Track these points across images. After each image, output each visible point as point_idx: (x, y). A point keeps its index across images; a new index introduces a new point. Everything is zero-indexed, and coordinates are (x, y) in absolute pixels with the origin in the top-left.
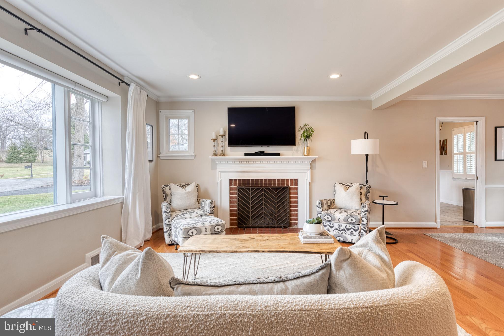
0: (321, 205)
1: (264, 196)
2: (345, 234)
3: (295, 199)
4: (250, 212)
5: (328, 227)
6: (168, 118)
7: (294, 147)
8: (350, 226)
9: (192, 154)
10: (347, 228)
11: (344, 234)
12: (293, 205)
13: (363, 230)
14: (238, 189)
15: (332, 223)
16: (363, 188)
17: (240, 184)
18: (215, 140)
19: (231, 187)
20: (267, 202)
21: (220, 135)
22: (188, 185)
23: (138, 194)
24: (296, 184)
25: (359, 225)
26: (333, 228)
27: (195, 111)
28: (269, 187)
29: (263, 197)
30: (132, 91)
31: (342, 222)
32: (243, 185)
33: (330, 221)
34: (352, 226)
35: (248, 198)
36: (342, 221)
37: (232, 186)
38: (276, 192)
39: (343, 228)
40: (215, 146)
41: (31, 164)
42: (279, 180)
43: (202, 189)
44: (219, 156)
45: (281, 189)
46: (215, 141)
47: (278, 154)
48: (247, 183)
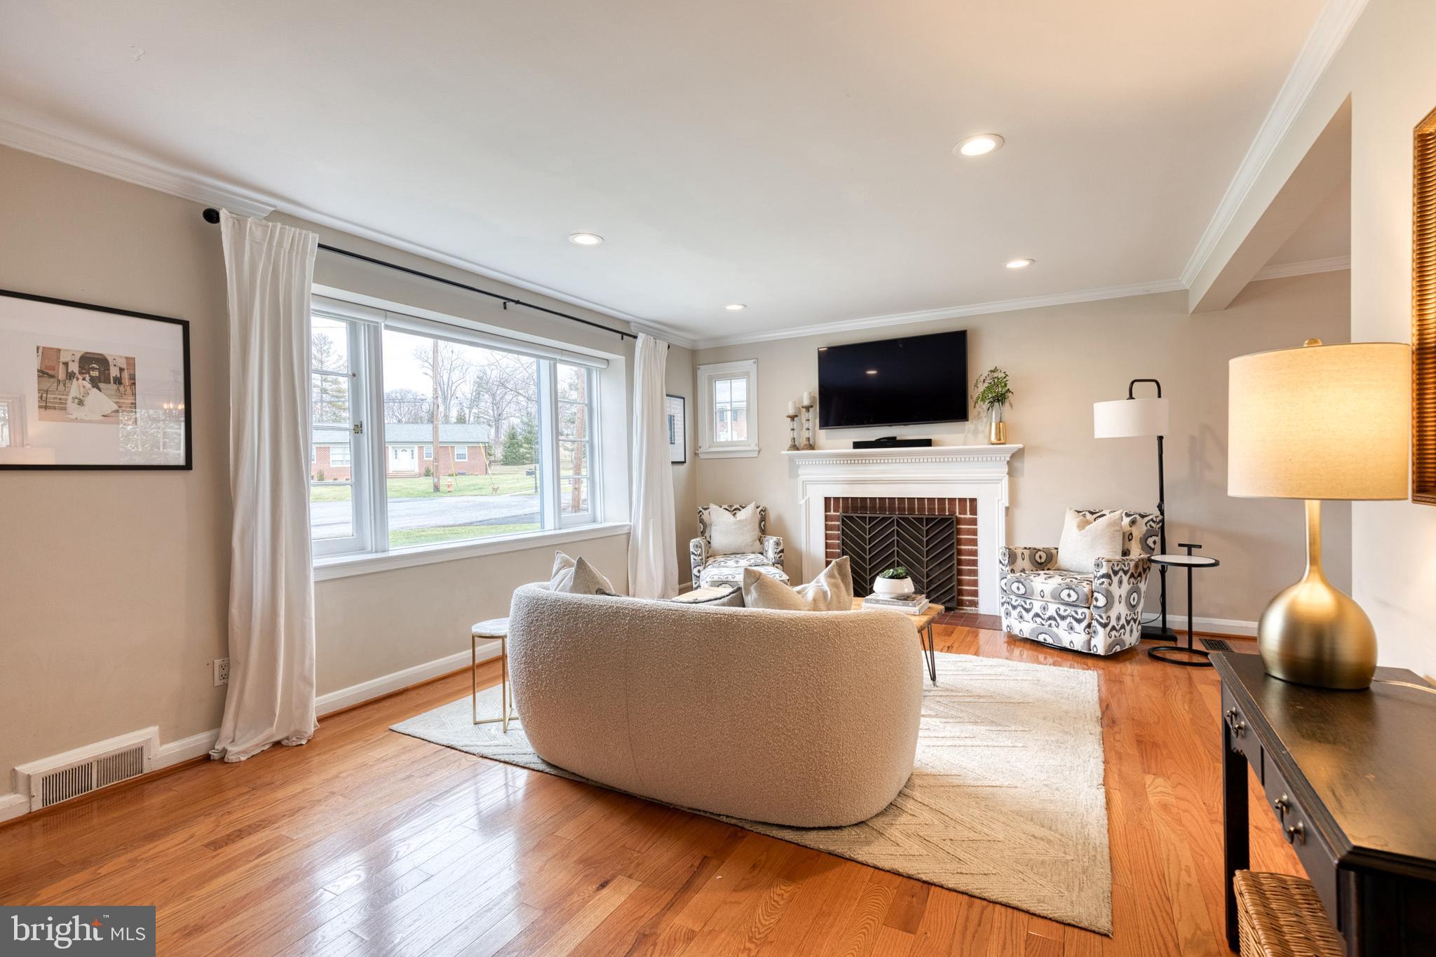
0: (1007, 558)
1: (897, 536)
2: (1057, 627)
3: (971, 545)
4: (866, 569)
5: (1020, 609)
6: (712, 380)
7: (968, 425)
8: (1065, 610)
9: (754, 447)
10: (1059, 615)
11: (1054, 629)
12: (965, 559)
13: (1097, 620)
14: (843, 519)
15: (1028, 601)
16: (1138, 523)
17: (845, 510)
18: (793, 418)
19: (828, 513)
20: (904, 549)
21: (803, 407)
22: (743, 508)
23: (651, 520)
24: (974, 511)
25: (1089, 608)
26: (1032, 614)
27: (757, 362)
28: (910, 517)
29: (895, 538)
30: (640, 346)
31: (1049, 600)
32: (852, 510)
33: (1023, 596)
34: (1070, 611)
35: (863, 539)
36: (1048, 597)
37: (830, 512)
38: (925, 529)
39: (1050, 614)
40: (793, 429)
41: (535, 467)
42: (931, 500)
43: (772, 516)
44: (803, 449)
45: (936, 521)
46: (794, 420)
47: (928, 443)
48: (861, 507)
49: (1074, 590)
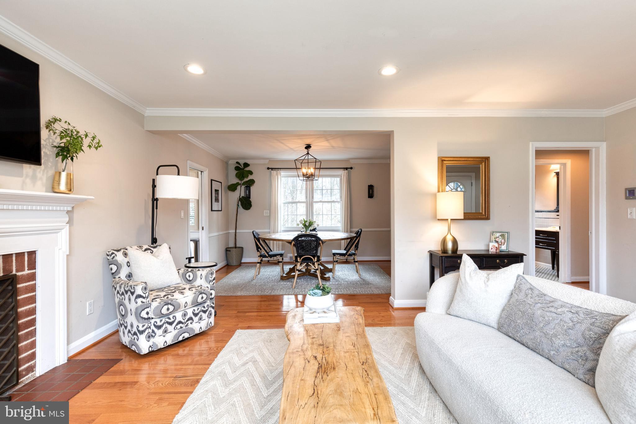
3: (29, 304)
12: (23, 323)
24: (32, 265)
49: (204, 293)
